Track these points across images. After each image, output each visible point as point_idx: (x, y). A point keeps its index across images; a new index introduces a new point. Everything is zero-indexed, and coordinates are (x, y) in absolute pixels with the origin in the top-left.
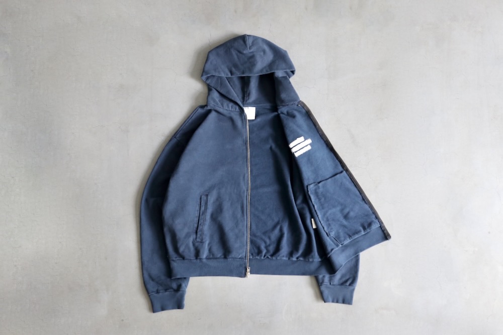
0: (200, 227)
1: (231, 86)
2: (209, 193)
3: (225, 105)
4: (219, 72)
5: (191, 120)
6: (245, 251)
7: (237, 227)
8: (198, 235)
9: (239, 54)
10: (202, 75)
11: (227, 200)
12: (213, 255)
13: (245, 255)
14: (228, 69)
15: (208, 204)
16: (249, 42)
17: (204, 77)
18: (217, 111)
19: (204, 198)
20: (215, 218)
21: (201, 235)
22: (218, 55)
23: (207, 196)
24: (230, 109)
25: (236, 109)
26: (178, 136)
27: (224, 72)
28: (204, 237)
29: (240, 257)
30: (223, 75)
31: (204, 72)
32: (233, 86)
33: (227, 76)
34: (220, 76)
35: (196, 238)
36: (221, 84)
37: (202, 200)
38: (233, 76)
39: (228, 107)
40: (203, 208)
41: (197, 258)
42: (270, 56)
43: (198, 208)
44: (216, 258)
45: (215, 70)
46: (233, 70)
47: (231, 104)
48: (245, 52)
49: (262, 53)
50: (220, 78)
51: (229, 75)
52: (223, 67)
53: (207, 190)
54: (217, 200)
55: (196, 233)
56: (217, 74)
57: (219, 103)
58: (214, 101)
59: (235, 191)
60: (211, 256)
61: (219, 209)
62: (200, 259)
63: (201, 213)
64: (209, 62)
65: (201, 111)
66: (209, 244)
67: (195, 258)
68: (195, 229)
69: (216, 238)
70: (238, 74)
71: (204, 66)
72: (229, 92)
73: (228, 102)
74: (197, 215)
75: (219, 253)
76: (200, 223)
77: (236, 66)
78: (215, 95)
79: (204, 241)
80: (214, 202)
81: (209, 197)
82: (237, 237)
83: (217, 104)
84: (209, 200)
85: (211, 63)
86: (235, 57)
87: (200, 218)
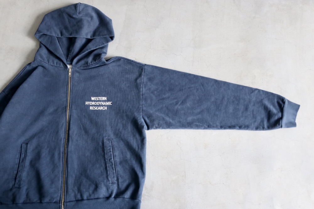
0: (19, 174)
1: (60, 45)
2: (29, 141)
3: (51, 61)
4: (51, 32)
5: (19, 76)
6: (60, 195)
7: (53, 172)
8: (17, 181)
9: (69, 18)
10: (36, 34)
11: (46, 147)
12: (30, 200)
13: (59, 200)
14: (60, 30)
15: (28, 152)
16: (80, 8)
17: (38, 35)
18: (43, 67)
19: (24, 146)
20: (33, 164)
21: (19, 181)
22: (52, 17)
23: (27, 144)
24: (55, 65)
25: (60, 65)
26: (6, 91)
27: (55, 33)
28: (22, 182)
29: (54, 201)
30: (54, 35)
31: (38, 31)
32: (61, 45)
33: (58, 37)
34: (51, 35)
35: (14, 184)
36: (51, 42)
37: (22, 148)
38: (62, 37)
39: (54, 63)
40: (23, 156)
41: (13, 203)
42: (96, 22)
43: (18, 156)
44: (33, 203)
45: (48, 30)
46: (64, 31)
47: (56, 61)
48: (74, 16)
49: (90, 19)
50: (51, 36)
51: (60, 36)
52: (55, 28)
53: (28, 139)
54: (36, 148)
55: (15, 179)
56: (48, 33)
57: (46, 59)
58: (41, 57)
59: (53, 139)
60: (28, 201)
61: (38, 157)
62: (17, 204)
63: (21, 160)
64: (44, 23)
65: (29, 68)
66: (27, 189)
67: (12, 203)
68: (15, 175)
69: (34, 183)
70: (67, 35)
71: (39, 26)
72: (56, 49)
73: (54, 59)
74: (17, 161)
75: (35, 197)
76: (19, 170)
77: (66, 28)
78: (44, 52)
79: (21, 186)
80: (33, 150)
81: (29, 145)
82: (52, 182)
83: (44, 59)
84: (28, 148)
85: (45, 24)
86: (67, 20)
87: (20, 165)
